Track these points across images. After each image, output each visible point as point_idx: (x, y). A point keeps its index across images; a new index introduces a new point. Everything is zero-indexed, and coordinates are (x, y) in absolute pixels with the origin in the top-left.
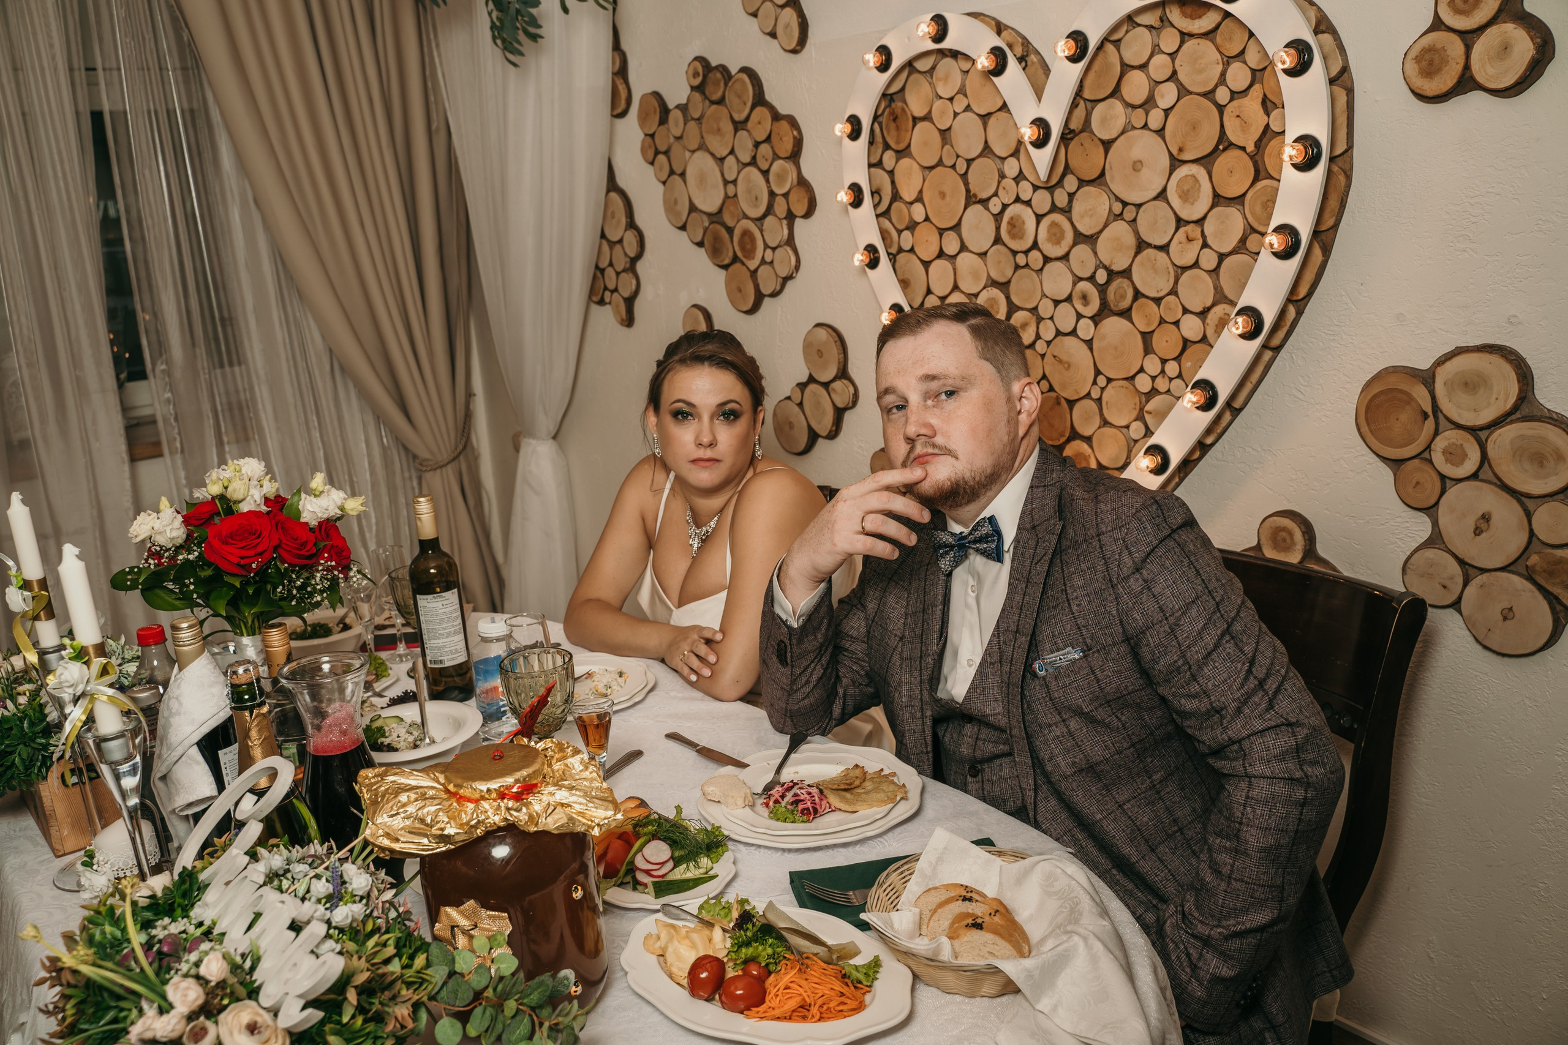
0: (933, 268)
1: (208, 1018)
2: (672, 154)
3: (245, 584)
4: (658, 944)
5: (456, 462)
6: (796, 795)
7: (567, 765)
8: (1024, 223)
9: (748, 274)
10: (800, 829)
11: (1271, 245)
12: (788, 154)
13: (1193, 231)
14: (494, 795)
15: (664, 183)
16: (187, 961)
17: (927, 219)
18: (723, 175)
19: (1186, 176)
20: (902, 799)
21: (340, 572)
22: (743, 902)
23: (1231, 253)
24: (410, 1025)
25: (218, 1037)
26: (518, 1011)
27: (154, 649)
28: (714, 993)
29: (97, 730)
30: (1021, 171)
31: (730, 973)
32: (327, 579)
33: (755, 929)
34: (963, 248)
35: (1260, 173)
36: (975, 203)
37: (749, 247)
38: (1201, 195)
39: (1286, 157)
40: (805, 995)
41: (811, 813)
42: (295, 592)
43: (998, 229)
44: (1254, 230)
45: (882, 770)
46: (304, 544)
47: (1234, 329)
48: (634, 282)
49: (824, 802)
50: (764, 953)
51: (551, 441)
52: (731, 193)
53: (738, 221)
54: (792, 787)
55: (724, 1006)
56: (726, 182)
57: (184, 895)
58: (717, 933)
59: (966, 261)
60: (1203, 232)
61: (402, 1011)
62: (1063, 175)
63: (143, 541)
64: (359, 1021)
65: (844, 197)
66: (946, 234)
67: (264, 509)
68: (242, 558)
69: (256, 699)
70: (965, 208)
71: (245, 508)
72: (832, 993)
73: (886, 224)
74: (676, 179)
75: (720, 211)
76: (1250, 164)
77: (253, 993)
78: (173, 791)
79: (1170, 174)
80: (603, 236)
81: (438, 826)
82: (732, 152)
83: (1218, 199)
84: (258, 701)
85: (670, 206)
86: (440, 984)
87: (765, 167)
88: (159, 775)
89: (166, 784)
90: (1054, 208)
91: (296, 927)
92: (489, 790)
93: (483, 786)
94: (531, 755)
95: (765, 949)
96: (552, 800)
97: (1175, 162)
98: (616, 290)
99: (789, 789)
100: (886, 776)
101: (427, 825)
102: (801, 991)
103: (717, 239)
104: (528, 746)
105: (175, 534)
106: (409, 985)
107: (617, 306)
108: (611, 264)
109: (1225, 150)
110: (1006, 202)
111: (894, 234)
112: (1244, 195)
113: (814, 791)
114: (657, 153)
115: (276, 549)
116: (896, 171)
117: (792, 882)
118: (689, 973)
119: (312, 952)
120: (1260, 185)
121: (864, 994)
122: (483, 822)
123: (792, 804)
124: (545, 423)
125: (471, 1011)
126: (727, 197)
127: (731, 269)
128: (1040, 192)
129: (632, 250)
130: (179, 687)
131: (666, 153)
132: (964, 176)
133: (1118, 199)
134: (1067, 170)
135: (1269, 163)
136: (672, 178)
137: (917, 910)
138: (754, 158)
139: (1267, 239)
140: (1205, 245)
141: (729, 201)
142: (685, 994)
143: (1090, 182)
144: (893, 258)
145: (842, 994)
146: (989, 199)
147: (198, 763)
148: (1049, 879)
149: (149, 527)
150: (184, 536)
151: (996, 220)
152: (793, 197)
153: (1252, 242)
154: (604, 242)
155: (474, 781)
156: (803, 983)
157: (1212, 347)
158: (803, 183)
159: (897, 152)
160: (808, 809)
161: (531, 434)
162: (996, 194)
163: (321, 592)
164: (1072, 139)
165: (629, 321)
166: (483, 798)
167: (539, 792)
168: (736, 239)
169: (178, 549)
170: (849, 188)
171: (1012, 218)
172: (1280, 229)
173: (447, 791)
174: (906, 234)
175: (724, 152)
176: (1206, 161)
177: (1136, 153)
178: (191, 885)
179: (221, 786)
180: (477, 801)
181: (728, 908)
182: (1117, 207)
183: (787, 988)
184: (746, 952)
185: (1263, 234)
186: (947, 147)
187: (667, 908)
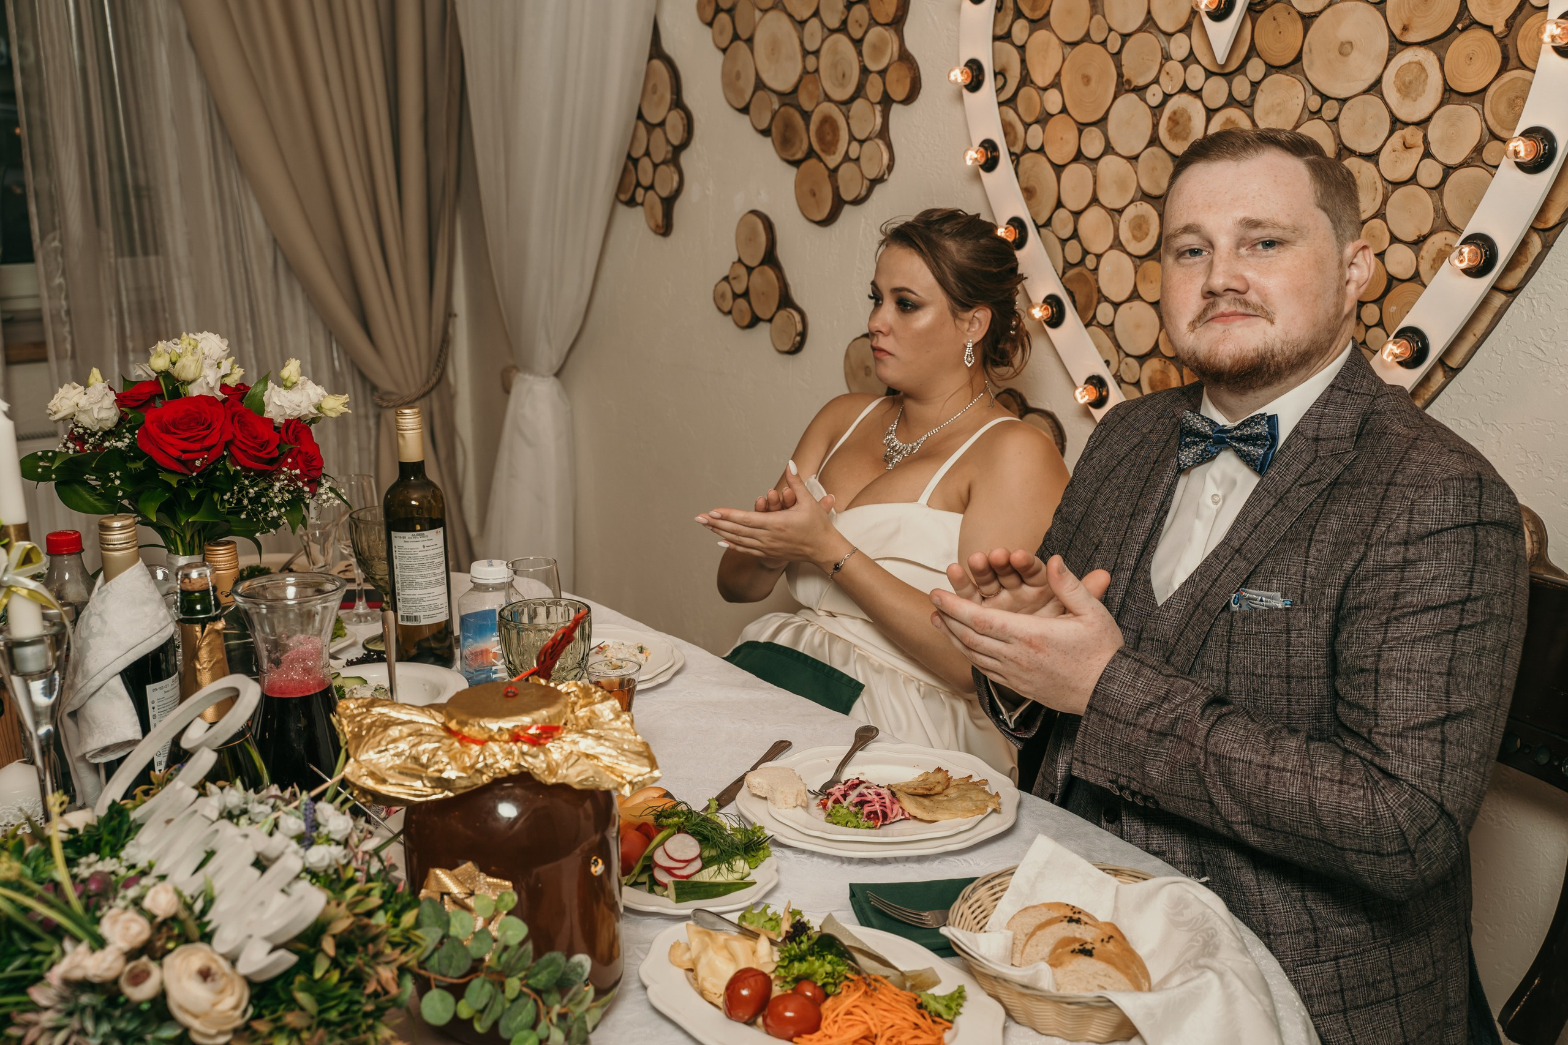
0: (1066, 174)
1: (153, 958)
2: (739, 13)
3: (185, 485)
4: (687, 956)
5: (427, 399)
6: (861, 795)
7: (593, 712)
8: (1190, 119)
9: (826, 173)
10: (863, 835)
11: (1516, 153)
12: (889, 20)
13: (1413, 135)
14: (506, 737)
15: (724, 51)
16: (124, 898)
17: (1064, 110)
18: (802, 43)
19: (1410, 63)
20: (995, 811)
21: (305, 484)
22: (794, 913)
23: (1461, 166)
24: (393, 990)
25: (162, 983)
26: (521, 994)
27: (67, 560)
28: (755, 1015)
29: (10, 633)
30: (1191, 52)
31: (777, 991)
32: (288, 491)
33: (811, 942)
34: (1109, 149)
35: (1509, 60)
36: (1127, 91)
37: (829, 138)
38: (1428, 88)
39: (1546, 38)
40: (871, 1023)
41: (880, 818)
42: (246, 502)
43: (1155, 126)
44: (1494, 136)
45: (971, 776)
46: (264, 445)
47: (1457, 262)
48: (676, 178)
49: (896, 807)
50: (821, 970)
51: (552, 379)
52: (811, 67)
53: (818, 104)
54: (857, 785)
55: (768, 1030)
56: (806, 53)
57: (113, 832)
58: (763, 945)
59: (1110, 165)
60: (1425, 137)
61: (386, 974)
62: (1247, 59)
63: (64, 419)
64: (335, 976)
65: (958, 76)
66: (1087, 130)
67: (219, 395)
68: (184, 452)
69: (210, 611)
70: (1115, 98)
71: (194, 391)
72: (905, 1024)
73: (1011, 115)
74: (741, 46)
75: (795, 90)
76: (1497, 49)
77: (207, 937)
78: (85, 730)
79: (1389, 61)
80: (640, 116)
81: (436, 767)
82: (816, 14)
83: (1449, 94)
84: (214, 613)
85: (730, 80)
86: (431, 948)
87: (857, 34)
88: (69, 709)
89: (77, 724)
90: (1231, 101)
91: (261, 864)
92: (500, 729)
93: (494, 725)
94: (551, 697)
95: (822, 966)
96: (575, 748)
97: (1397, 44)
98: (651, 187)
99: (854, 786)
100: (975, 783)
101: (422, 765)
102: (866, 1017)
103: (788, 126)
104: (547, 686)
105: (104, 414)
106: (394, 945)
107: (652, 208)
108: (647, 153)
109: (1464, 29)
110: (1169, 91)
111: (1020, 128)
112: (1485, 90)
113: (885, 792)
114: (718, 10)
115: (227, 446)
116: (1028, 46)
117: (853, 895)
118: (727, 988)
119: (283, 891)
120: (1507, 77)
121: (944, 1030)
122: (491, 766)
123: (856, 805)
124: (547, 354)
125: (466, 985)
126: (805, 72)
127: (804, 166)
128: (1214, 80)
129: (675, 132)
130: (103, 601)
131: (730, 11)
132: (1117, 56)
133: (1316, 91)
134: (1253, 51)
135: (1524, 49)
136: (734, 44)
137: (1010, 933)
138: (844, 22)
139: (1511, 146)
140: (1427, 154)
141: (807, 78)
142: (720, 1015)
143: (1281, 68)
144: (1016, 158)
145: (917, 1026)
146: (1147, 87)
147: (120, 697)
148: (1179, 905)
149: (72, 403)
150: (116, 419)
151: (1154, 115)
152: (891, 76)
153: (1490, 152)
154: (641, 125)
155: (482, 716)
156: (869, 1008)
157: (1425, 286)
158: (905, 57)
159: (1032, 21)
160: (875, 813)
161: (528, 368)
162: (1156, 81)
163: (280, 506)
164: (1262, 11)
165: (665, 228)
166: (492, 739)
167: (559, 739)
168: (813, 128)
169: (108, 434)
170: (966, 65)
171: (1175, 113)
172: (1530, 133)
173: (447, 729)
174: (1036, 129)
175: (806, 14)
176: (1437, 43)
177: (1346, 32)
178: (120, 824)
179: (146, 728)
180: (482, 743)
181: (775, 920)
182: (1314, 102)
183: (849, 1013)
184: (798, 968)
185: (1504, 141)
186: (1098, 17)
187: (700, 914)
